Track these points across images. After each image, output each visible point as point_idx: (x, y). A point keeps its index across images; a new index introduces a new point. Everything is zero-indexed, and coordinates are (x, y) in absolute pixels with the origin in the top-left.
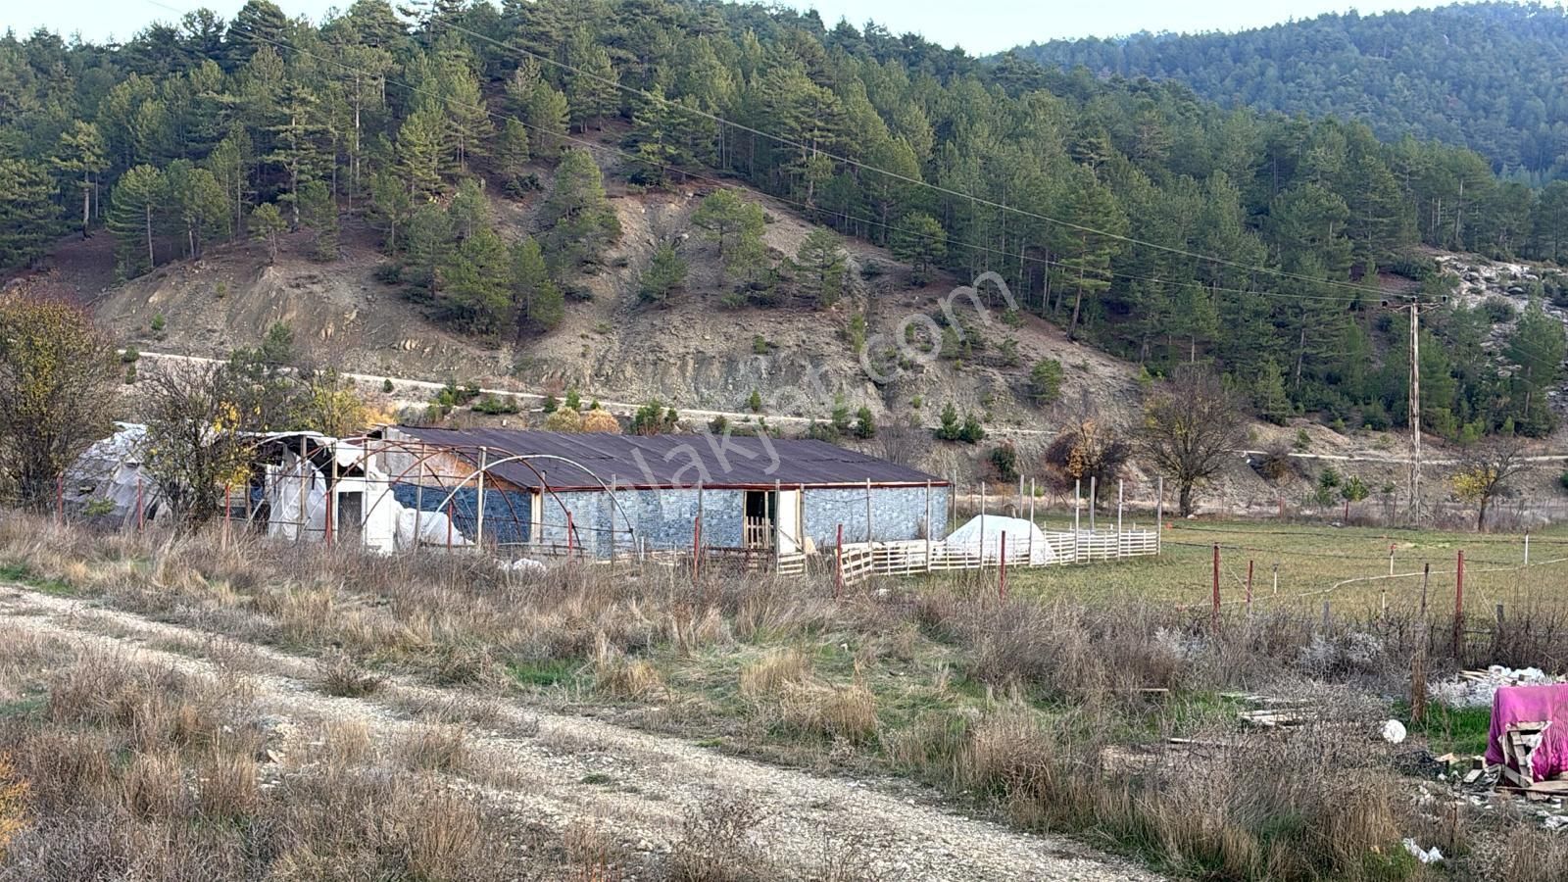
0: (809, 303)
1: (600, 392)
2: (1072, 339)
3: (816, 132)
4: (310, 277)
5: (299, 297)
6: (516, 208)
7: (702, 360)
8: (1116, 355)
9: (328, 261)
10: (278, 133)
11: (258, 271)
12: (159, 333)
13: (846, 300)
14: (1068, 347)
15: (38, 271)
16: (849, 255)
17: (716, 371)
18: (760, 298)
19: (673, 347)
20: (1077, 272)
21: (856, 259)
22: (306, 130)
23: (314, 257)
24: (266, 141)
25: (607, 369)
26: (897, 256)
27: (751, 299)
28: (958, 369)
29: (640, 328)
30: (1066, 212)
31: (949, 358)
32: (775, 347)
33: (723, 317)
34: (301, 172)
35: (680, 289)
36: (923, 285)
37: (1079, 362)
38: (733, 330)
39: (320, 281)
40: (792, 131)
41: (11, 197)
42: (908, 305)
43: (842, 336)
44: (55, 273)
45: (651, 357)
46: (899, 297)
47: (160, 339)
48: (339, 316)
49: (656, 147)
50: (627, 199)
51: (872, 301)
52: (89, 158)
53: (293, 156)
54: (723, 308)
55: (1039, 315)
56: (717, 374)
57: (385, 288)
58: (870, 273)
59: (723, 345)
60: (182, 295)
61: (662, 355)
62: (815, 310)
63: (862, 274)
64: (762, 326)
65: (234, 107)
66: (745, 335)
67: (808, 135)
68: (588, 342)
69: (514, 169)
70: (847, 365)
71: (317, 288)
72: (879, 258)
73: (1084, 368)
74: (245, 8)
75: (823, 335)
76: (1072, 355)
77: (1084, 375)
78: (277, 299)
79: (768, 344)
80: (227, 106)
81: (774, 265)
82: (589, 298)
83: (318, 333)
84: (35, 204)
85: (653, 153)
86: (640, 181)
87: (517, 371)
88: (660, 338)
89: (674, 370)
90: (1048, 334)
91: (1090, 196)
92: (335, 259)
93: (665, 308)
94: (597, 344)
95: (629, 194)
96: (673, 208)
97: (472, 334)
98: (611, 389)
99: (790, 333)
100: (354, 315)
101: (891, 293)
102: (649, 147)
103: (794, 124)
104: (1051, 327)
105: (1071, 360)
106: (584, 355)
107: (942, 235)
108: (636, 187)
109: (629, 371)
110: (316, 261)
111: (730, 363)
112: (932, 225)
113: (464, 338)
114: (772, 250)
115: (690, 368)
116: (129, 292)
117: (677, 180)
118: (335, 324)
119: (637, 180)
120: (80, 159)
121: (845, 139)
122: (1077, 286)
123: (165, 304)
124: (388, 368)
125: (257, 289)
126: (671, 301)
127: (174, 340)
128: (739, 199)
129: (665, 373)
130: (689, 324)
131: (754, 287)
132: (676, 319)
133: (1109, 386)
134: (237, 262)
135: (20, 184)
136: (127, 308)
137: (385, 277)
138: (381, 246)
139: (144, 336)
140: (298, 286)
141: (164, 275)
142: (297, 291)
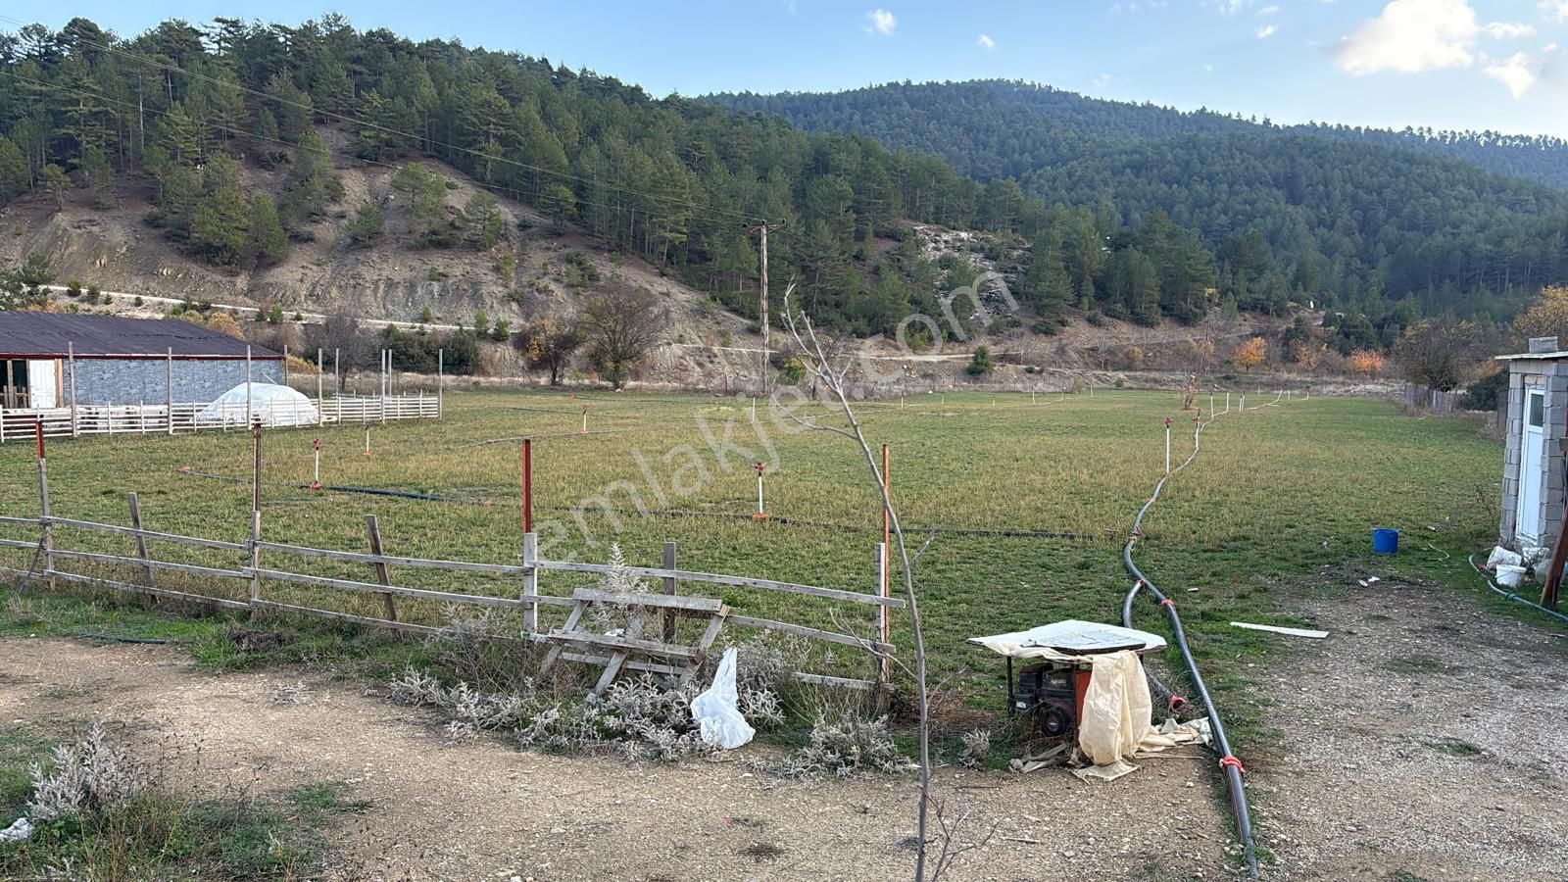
0: (475, 246)
1: (311, 308)
2: (662, 275)
3: (492, 126)
4: (90, 221)
5: (79, 235)
6: (267, 175)
7: (391, 284)
8: (693, 286)
9: (107, 209)
10: (66, 112)
11: (50, 215)
13: (503, 244)
14: (659, 280)
16: (507, 213)
17: (400, 292)
18: (437, 242)
19: (369, 275)
20: (664, 228)
21: (516, 216)
22: (90, 111)
23: (96, 206)
24: (59, 118)
25: (318, 291)
26: (542, 214)
27: (431, 241)
28: (578, 294)
29: (347, 261)
30: (655, 187)
31: (573, 286)
32: (446, 276)
33: (410, 255)
34: (88, 142)
35: (379, 233)
36: (560, 235)
37: (665, 290)
38: (417, 264)
39: (99, 224)
40: (474, 124)
42: (548, 249)
43: (497, 269)
45: (352, 282)
46: (544, 243)
48: (112, 250)
49: (372, 133)
50: (352, 171)
51: (523, 245)
53: (82, 130)
54: (410, 248)
55: (643, 258)
56: (401, 295)
57: (154, 231)
58: (524, 226)
59: (408, 275)
61: (361, 281)
62: (479, 250)
63: (519, 226)
64: (438, 261)
65: (41, 93)
66: (425, 267)
67: (485, 128)
68: (308, 271)
69: (268, 147)
70: (499, 290)
71: (95, 229)
72: (531, 216)
73: (668, 295)
74: (70, 24)
75: (481, 268)
76: (659, 286)
77: (667, 299)
78: (61, 238)
79: (440, 274)
80: (34, 93)
81: (451, 217)
82: (312, 240)
83: (94, 263)
85: (370, 137)
86: (366, 158)
87: (250, 292)
88: (361, 268)
89: (368, 292)
90: (646, 271)
91: (671, 175)
92: (114, 208)
93: (369, 247)
94: (314, 273)
95: (354, 167)
96: (384, 179)
97: (217, 264)
98: (319, 305)
99: (458, 267)
100: (125, 249)
101: (537, 240)
102: (367, 134)
103: (475, 120)
104: (649, 267)
105: (660, 289)
106: (301, 281)
107: (573, 200)
108: (359, 162)
109: (334, 292)
110: (97, 209)
111: (411, 287)
112: (566, 193)
113: (210, 267)
114: (452, 207)
115: (381, 291)
117: (391, 158)
118: (108, 257)
119: (360, 156)
121: (512, 132)
122: (665, 238)
124: (147, 289)
125: (47, 230)
126: (372, 242)
128: (435, 174)
129: (361, 294)
130: (384, 259)
131: (434, 233)
132: (375, 255)
133: (683, 307)
134: (36, 209)
137: (152, 222)
138: (152, 200)
140: (80, 227)
142: (78, 231)
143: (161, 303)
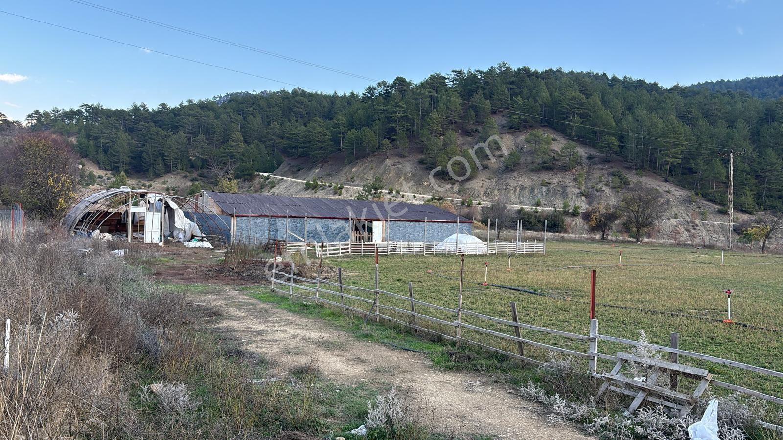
0: (564, 169)
1: (485, 199)
2: (666, 181)
3: (576, 109)
4: (398, 162)
5: (394, 169)
6: (469, 139)
7: (522, 188)
8: (685, 187)
9: (405, 157)
10: (392, 117)
11: (384, 161)
12: (353, 180)
13: (579, 167)
14: (665, 184)
15: (325, 162)
16: (582, 152)
17: (527, 192)
18: (547, 167)
19: (512, 183)
20: (668, 156)
21: (586, 153)
22: (401, 116)
23: (401, 156)
24: (389, 119)
25: (489, 191)
26: (600, 151)
27: (543, 167)
28: (618, 192)
29: (503, 178)
30: (664, 135)
31: (615, 188)
32: (549, 184)
33: (532, 174)
34: (399, 129)
35: (518, 164)
36: (609, 162)
37: (667, 189)
38: (535, 178)
39: (401, 164)
40: (567, 109)
41: (317, 140)
42: (603, 169)
43: (575, 180)
44: (330, 163)
45: (504, 187)
46: (600, 166)
47: (353, 182)
48: (406, 174)
49: (517, 117)
50: (507, 135)
51: (590, 168)
52: (341, 127)
53: (397, 124)
54: (533, 170)
55: (655, 173)
56: (527, 193)
57: (421, 166)
58: (590, 158)
59: (530, 183)
60: (361, 169)
61: (508, 187)
62: (567, 171)
63: (587, 158)
64: (546, 177)
65: (384, 110)
66: (539, 179)
67: (572, 110)
68: (485, 183)
69: (471, 126)
70: (576, 190)
71: (400, 166)
72: (594, 152)
73: (669, 192)
74: (395, 80)
75: (567, 179)
76: (663, 187)
77: (669, 194)
78: (388, 169)
79: (546, 183)
80: (381, 110)
81: (553, 155)
82: (487, 168)
83: (398, 180)
84: (325, 142)
85: (516, 119)
86: (513, 128)
87: (459, 193)
88: (509, 181)
89: (512, 192)
90: (658, 180)
91: (674, 128)
92: (407, 157)
93: (512, 171)
94: (487, 183)
95: (508, 133)
96: (522, 138)
97: (446, 180)
98: (489, 198)
99: (556, 179)
100: (410, 174)
101: (597, 165)
102: (515, 117)
103: (568, 107)
104: (658, 177)
105: (664, 189)
106: (482, 187)
107: (617, 144)
108: (510, 131)
109: (496, 192)
110: (401, 157)
111: (532, 189)
112: (614, 140)
113: (443, 181)
114: (554, 150)
115: (518, 191)
116: (347, 168)
117: (525, 128)
118: (404, 178)
119: (511, 128)
120: (339, 128)
121: (586, 111)
122: (668, 161)
123: (356, 172)
124: (418, 191)
125: (382, 167)
126: (514, 168)
127: (357, 182)
128: (546, 134)
129: (508, 192)
130: (520, 176)
131: (545, 163)
132: (515, 174)
133: (678, 198)
134: (379, 158)
135: (320, 136)
136: (346, 173)
137: (421, 162)
138: (422, 152)
139: (349, 181)
140: (394, 165)
141: (357, 163)
142: (393, 167)
143: (423, 197)
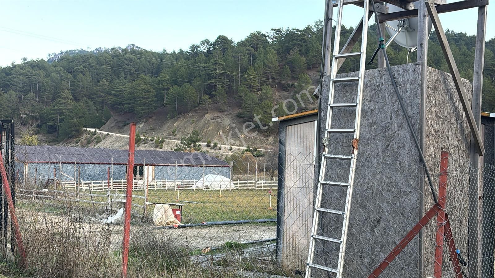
4: (217, 116)
5: (213, 122)
9: (224, 111)
10: (212, 74)
11: (204, 115)
12: (174, 134)
15: (150, 117)
22: (220, 73)
23: (220, 110)
24: (209, 76)
34: (219, 85)
39: (220, 118)
41: (141, 96)
44: (154, 118)
47: (174, 136)
48: (224, 128)
52: (165, 84)
53: (217, 81)
57: (239, 119)
60: (183, 123)
65: (205, 67)
69: (287, 81)
71: (219, 120)
74: (218, 38)
78: (207, 123)
80: (202, 67)
83: (217, 133)
84: (148, 98)
87: (274, 144)
92: (226, 111)
97: (262, 132)
100: (229, 127)
110: (220, 112)
113: (259, 134)
116: (170, 123)
118: (223, 131)
120: (162, 84)
123: (178, 126)
125: (203, 120)
127: (178, 136)
134: (199, 113)
135: (145, 92)
136: (168, 127)
137: (239, 116)
138: (240, 107)
139: (170, 135)
140: (213, 119)
141: (179, 117)
142: (213, 121)
143: (239, 149)
